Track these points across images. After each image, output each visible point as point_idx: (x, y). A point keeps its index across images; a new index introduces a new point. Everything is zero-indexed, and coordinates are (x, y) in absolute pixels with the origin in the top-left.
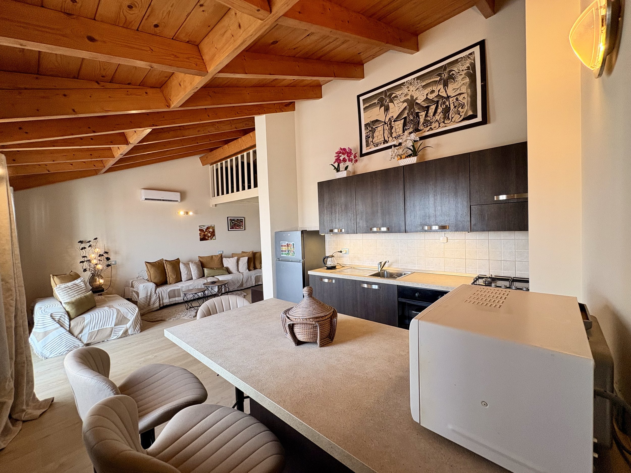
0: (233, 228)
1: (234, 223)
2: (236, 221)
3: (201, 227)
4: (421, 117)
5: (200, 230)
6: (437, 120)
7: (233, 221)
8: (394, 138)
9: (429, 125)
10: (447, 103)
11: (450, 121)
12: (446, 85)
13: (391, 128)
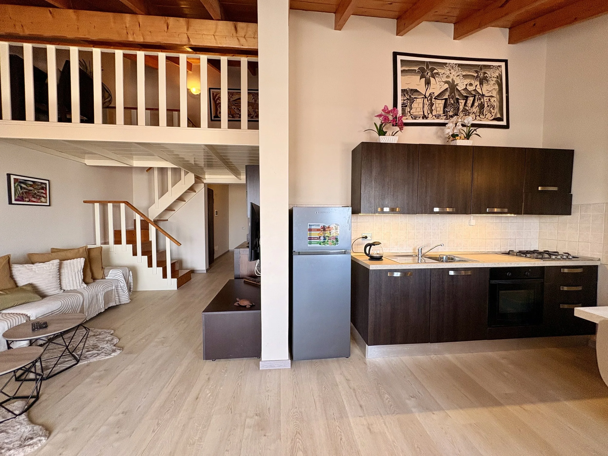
0: (22, 200)
1: (24, 188)
2: (31, 186)
4: (460, 104)
6: (474, 112)
7: (23, 185)
8: (434, 116)
9: (467, 114)
10: (482, 100)
11: (484, 117)
12: (481, 84)
13: (432, 105)
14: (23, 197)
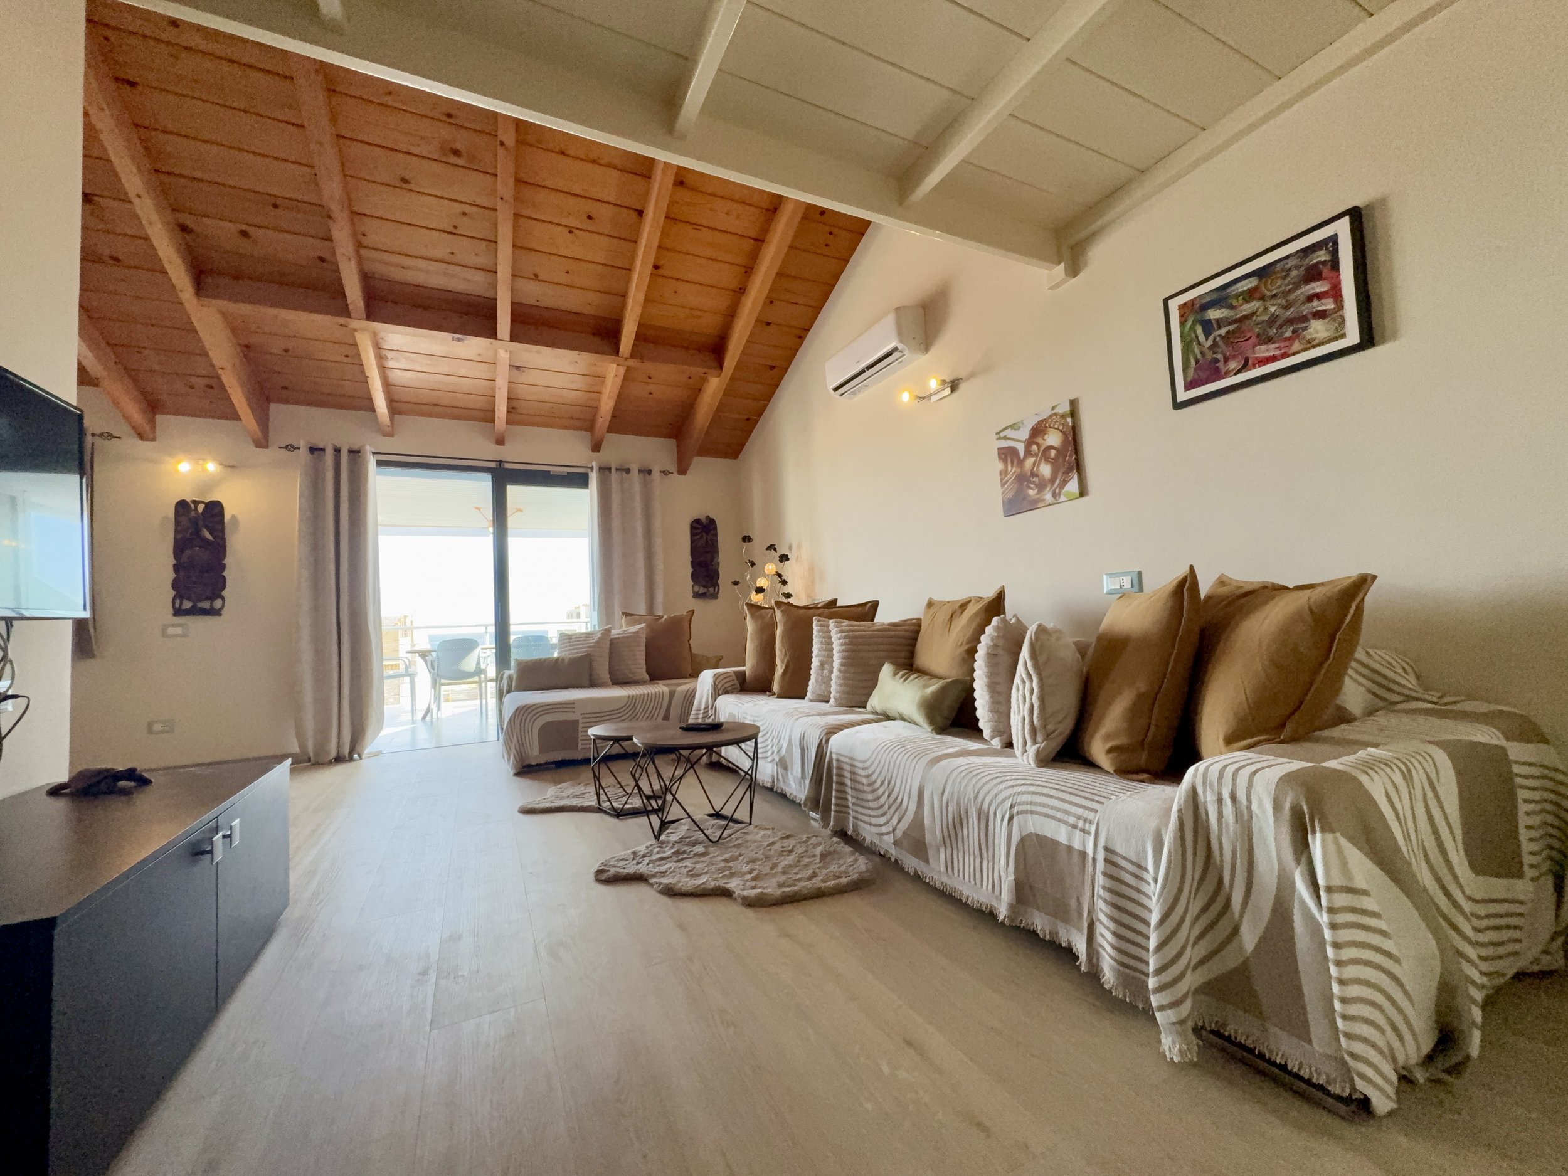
0: (1217, 375)
1: (1220, 323)
2: (1250, 295)
3: (1006, 438)
5: (1007, 454)
7: (1214, 314)
14: (1217, 361)
